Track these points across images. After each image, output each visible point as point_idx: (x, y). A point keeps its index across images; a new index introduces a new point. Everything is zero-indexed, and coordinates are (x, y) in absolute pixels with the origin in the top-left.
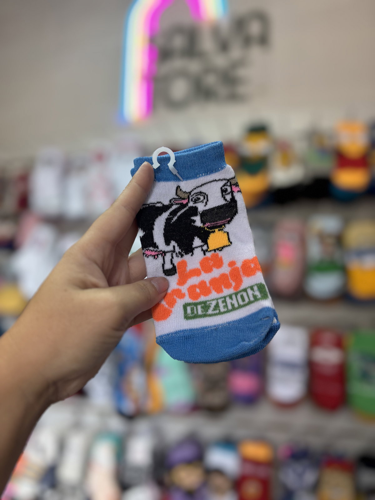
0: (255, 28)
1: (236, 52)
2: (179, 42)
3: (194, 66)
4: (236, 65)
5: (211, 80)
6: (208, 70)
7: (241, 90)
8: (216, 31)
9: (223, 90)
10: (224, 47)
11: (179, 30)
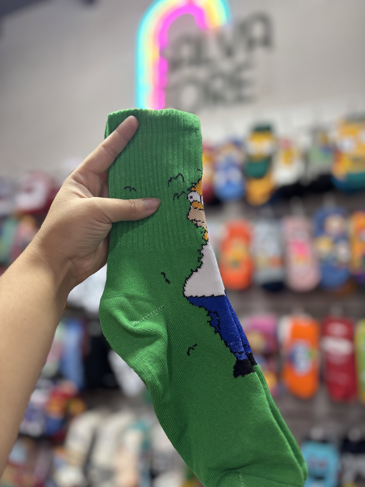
0: (258, 31)
1: (241, 56)
2: (186, 51)
3: (202, 73)
4: (240, 68)
5: (218, 85)
6: (215, 76)
7: (247, 91)
8: (220, 37)
9: (230, 94)
10: (229, 52)
11: (187, 39)
